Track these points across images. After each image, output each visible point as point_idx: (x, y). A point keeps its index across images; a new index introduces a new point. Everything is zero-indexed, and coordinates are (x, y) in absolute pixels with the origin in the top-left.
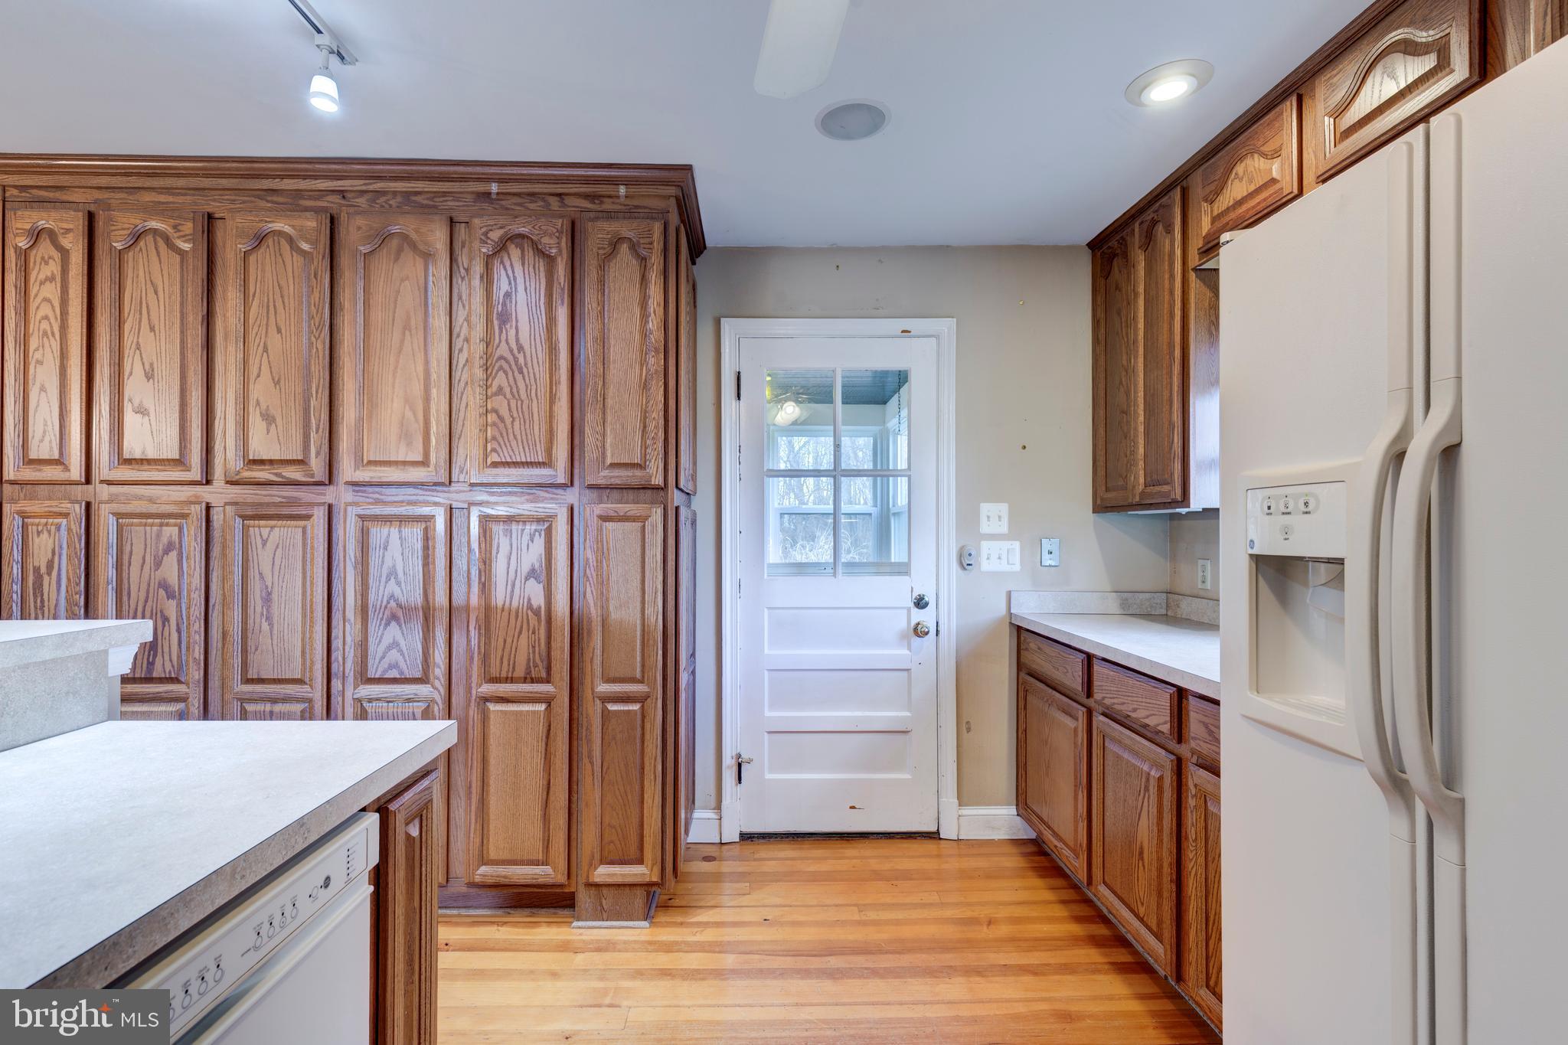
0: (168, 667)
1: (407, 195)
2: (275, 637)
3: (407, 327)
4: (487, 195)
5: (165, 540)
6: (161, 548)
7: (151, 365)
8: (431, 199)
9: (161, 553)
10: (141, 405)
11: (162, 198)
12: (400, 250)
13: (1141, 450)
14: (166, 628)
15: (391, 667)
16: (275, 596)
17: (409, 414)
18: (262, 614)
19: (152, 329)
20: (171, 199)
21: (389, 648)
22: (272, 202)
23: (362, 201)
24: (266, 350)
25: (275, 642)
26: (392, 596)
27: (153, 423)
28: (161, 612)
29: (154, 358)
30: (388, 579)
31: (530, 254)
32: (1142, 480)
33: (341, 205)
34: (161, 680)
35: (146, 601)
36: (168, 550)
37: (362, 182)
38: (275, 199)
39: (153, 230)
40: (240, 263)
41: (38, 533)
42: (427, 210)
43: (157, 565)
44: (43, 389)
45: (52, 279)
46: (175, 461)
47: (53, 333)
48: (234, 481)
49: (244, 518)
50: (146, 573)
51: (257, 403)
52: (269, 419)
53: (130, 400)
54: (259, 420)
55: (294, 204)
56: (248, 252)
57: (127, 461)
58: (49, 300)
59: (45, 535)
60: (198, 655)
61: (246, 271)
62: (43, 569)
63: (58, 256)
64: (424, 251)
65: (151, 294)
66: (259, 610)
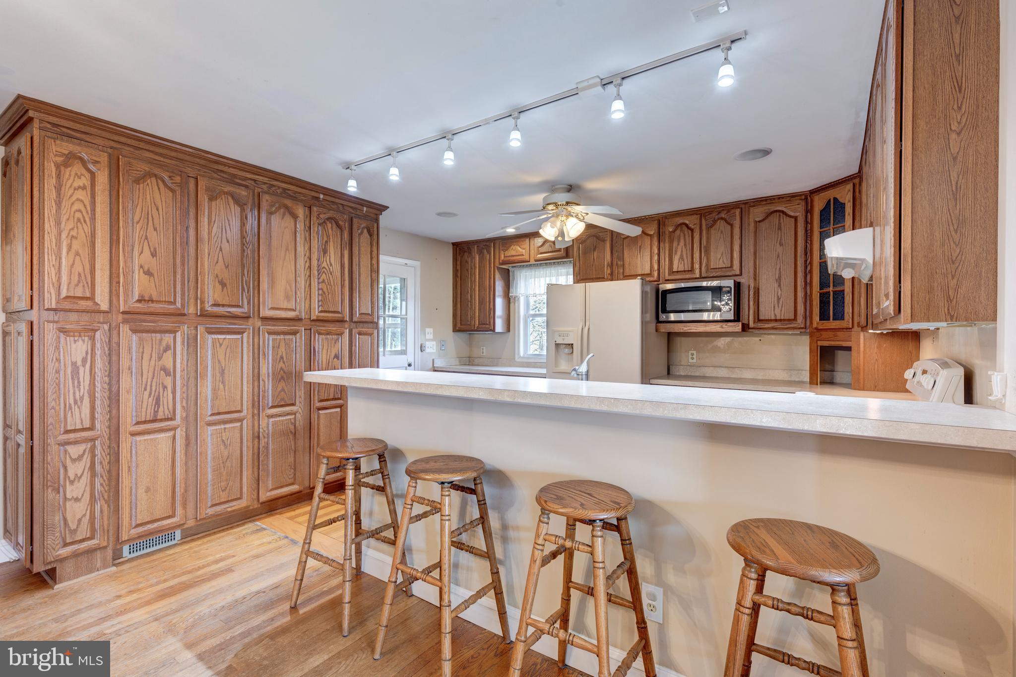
0: (167, 412)
1: (284, 189)
2: (226, 392)
3: (287, 249)
4: (317, 198)
5: (164, 343)
6: (162, 349)
7: (155, 249)
8: (295, 194)
9: (161, 352)
10: (148, 270)
11: (157, 158)
12: (284, 215)
13: (477, 314)
14: (165, 392)
15: (283, 399)
16: (226, 371)
17: (288, 288)
18: (220, 381)
19: (155, 229)
20: (162, 159)
21: (280, 392)
22: (220, 176)
23: (264, 187)
24: (221, 250)
25: (227, 394)
26: (281, 369)
27: (157, 282)
28: (163, 383)
29: (157, 246)
30: (280, 361)
31: (335, 226)
32: (477, 323)
33: (255, 186)
34: (161, 420)
35: (153, 378)
36: (167, 348)
37: (268, 179)
38: (222, 175)
39: (156, 176)
40: (206, 204)
41: (75, 341)
42: (294, 198)
43: (160, 358)
44: (77, 254)
45: (84, 188)
46: (170, 303)
47: (85, 221)
48: (204, 314)
49: (210, 333)
50: (153, 363)
51: (217, 276)
52: (223, 284)
53: (141, 267)
54: (217, 284)
55: (232, 180)
56: (211, 199)
57: (139, 301)
58: (82, 201)
59: (80, 342)
60: (184, 404)
61: (210, 208)
62: (79, 363)
63: (88, 175)
64: (295, 217)
65: (154, 210)
66: (218, 378)
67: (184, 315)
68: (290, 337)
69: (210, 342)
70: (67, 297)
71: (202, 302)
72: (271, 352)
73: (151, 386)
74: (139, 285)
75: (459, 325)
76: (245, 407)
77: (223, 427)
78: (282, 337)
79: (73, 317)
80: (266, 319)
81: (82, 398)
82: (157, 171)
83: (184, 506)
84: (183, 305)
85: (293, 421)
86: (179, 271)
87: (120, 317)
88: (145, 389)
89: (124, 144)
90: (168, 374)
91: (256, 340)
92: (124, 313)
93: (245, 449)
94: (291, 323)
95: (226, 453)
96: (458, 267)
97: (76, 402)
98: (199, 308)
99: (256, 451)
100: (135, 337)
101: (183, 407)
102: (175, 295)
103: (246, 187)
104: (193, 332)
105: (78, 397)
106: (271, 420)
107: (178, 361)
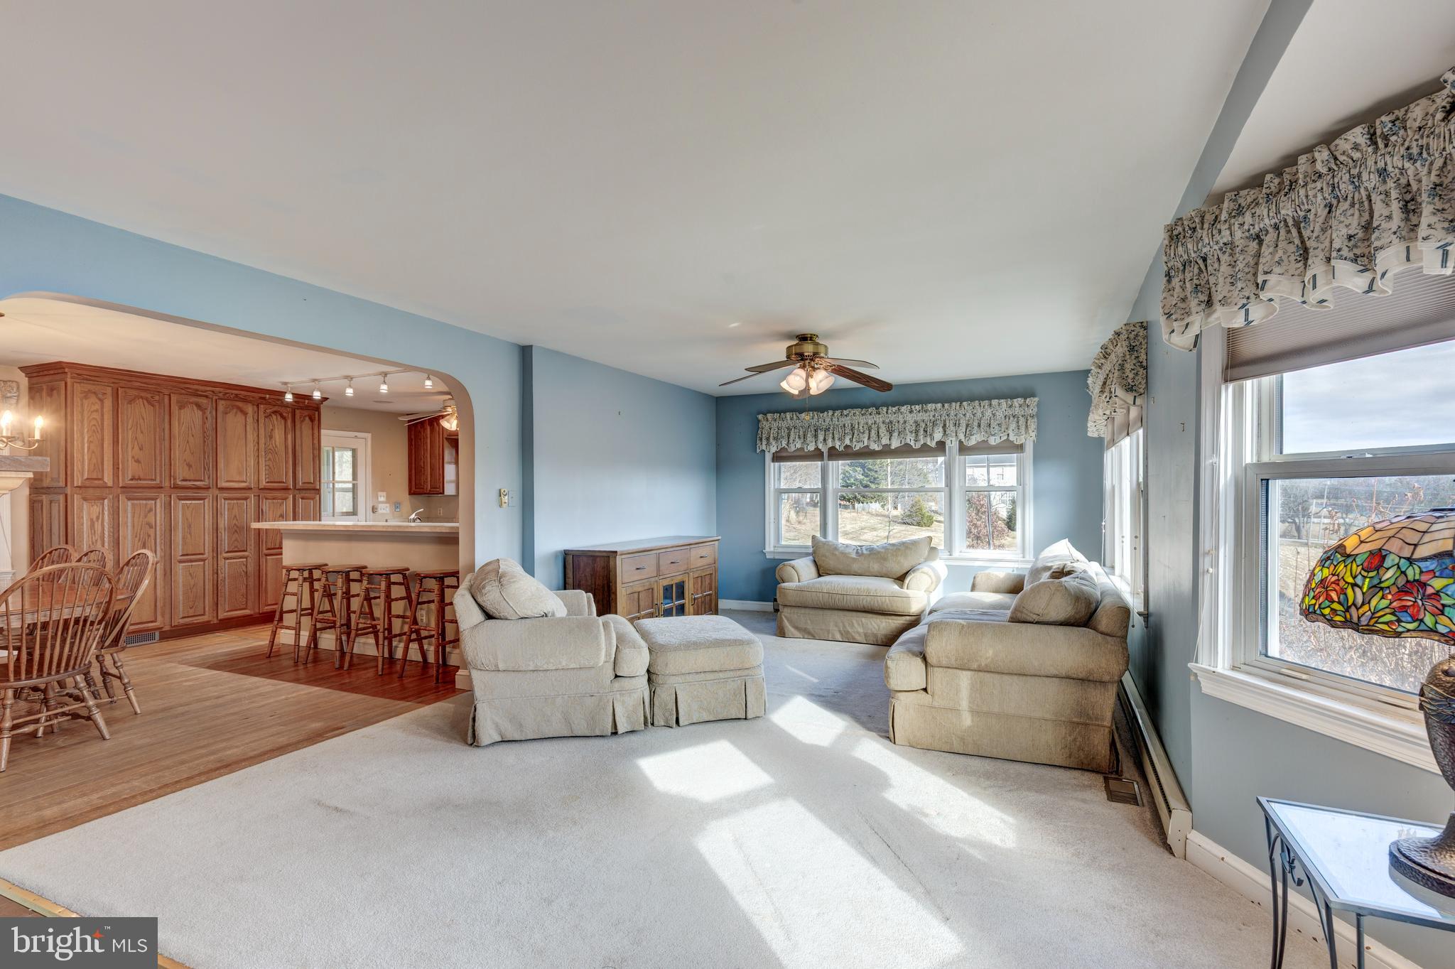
1: (236, 395)
3: (239, 438)
4: (264, 398)
5: (149, 507)
6: (147, 510)
7: (142, 445)
9: (147, 512)
10: (138, 459)
11: (144, 386)
12: (236, 413)
13: (429, 479)
15: (236, 547)
16: (192, 526)
17: (240, 465)
18: (188, 532)
19: (142, 432)
20: (148, 387)
21: (235, 540)
22: (188, 392)
23: (221, 395)
24: (188, 442)
25: (193, 541)
26: (235, 524)
27: (143, 466)
28: (147, 533)
29: (143, 443)
30: (234, 519)
31: (279, 417)
32: (429, 487)
33: (212, 396)
35: (141, 529)
36: (150, 510)
37: (222, 389)
38: (190, 391)
39: (142, 398)
40: (177, 412)
41: (92, 506)
42: (245, 400)
43: (146, 516)
44: (93, 452)
45: (97, 411)
46: (152, 480)
47: (98, 432)
48: (176, 487)
49: (180, 499)
50: (141, 519)
51: (185, 461)
52: (189, 466)
53: (133, 457)
54: (185, 466)
55: (196, 394)
56: (181, 407)
57: (132, 480)
58: (96, 419)
59: (95, 507)
60: (163, 547)
61: (179, 414)
62: (95, 519)
63: (99, 402)
64: (245, 414)
65: (141, 420)
66: (186, 530)
67: (162, 487)
68: (242, 501)
69: (180, 505)
70: (87, 479)
71: (175, 479)
72: (226, 513)
73: (140, 534)
74: (130, 469)
75: (413, 489)
76: (206, 551)
77: (190, 564)
78: (235, 501)
79: (91, 491)
80: (222, 489)
81: (96, 541)
82: (143, 394)
83: (163, 616)
84: (161, 481)
85: (245, 563)
86: (158, 458)
87: (119, 490)
88: (136, 537)
89: (121, 380)
90: (151, 527)
91: (215, 504)
92: (121, 488)
93: (207, 581)
94: (243, 491)
95: (192, 583)
96: (413, 437)
97: (93, 544)
98: (172, 483)
99: (215, 582)
100: (129, 503)
101: (162, 549)
102: (155, 475)
103: (207, 397)
104: (168, 499)
105: (94, 541)
106: (227, 561)
107: (158, 518)
